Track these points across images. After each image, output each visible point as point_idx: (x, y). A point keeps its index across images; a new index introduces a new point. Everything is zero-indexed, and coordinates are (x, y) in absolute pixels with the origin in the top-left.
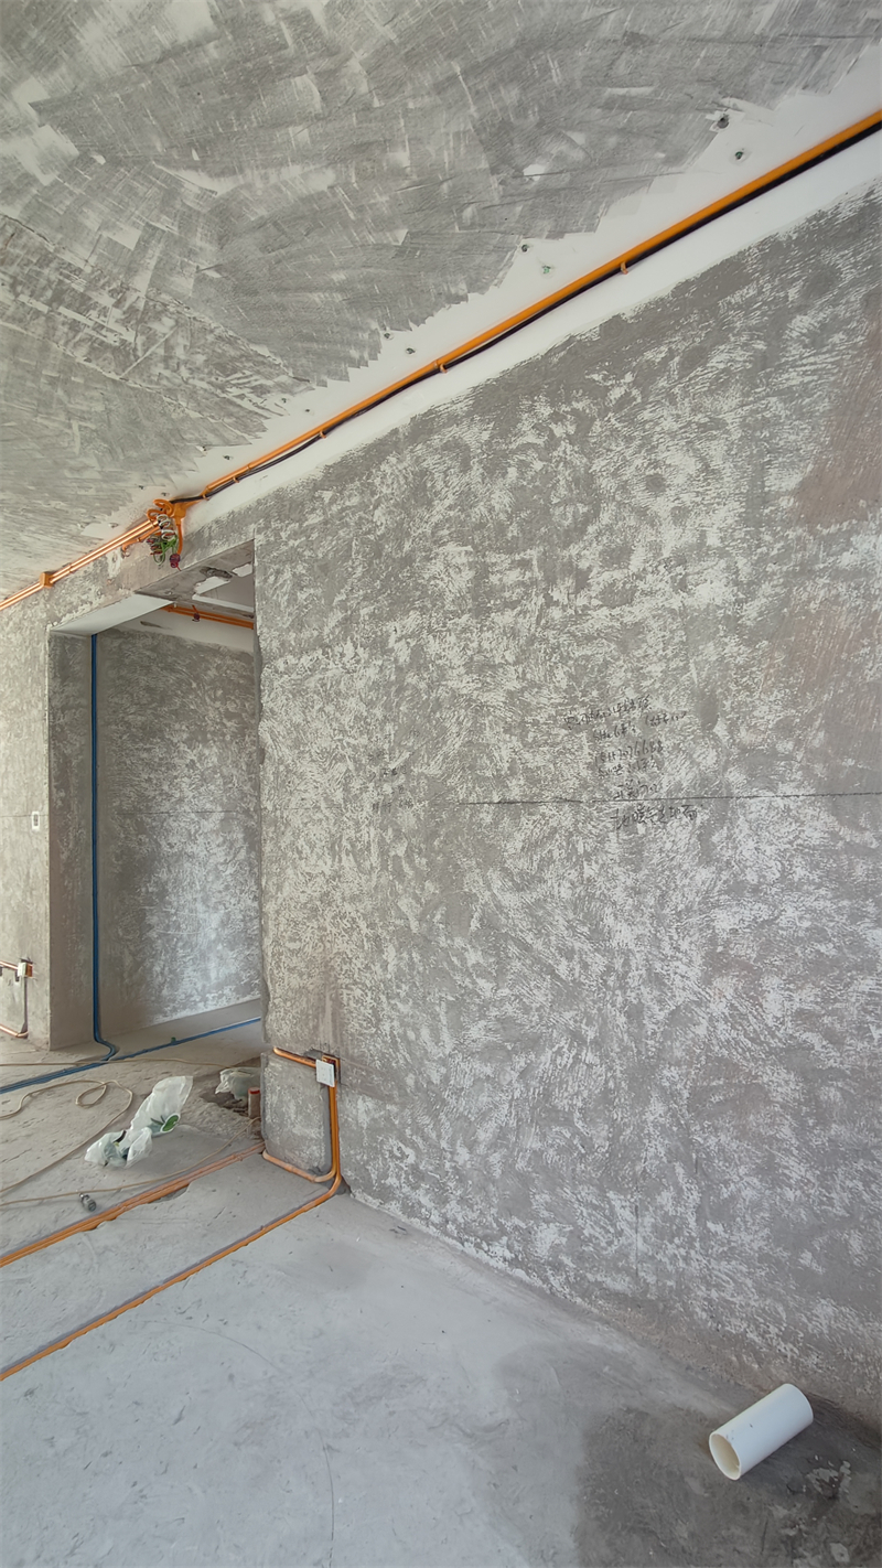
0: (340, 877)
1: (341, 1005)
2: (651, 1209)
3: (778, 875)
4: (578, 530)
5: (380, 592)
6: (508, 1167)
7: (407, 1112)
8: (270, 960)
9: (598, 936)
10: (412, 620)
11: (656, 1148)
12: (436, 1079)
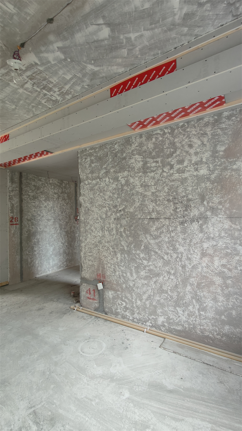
0: (104, 236)
1: (104, 268)
2: (187, 310)
3: (218, 235)
4: (171, 155)
5: (116, 166)
6: (151, 304)
7: (123, 293)
8: (83, 258)
9: (175, 249)
10: (126, 173)
11: (189, 297)
12: (131, 285)
